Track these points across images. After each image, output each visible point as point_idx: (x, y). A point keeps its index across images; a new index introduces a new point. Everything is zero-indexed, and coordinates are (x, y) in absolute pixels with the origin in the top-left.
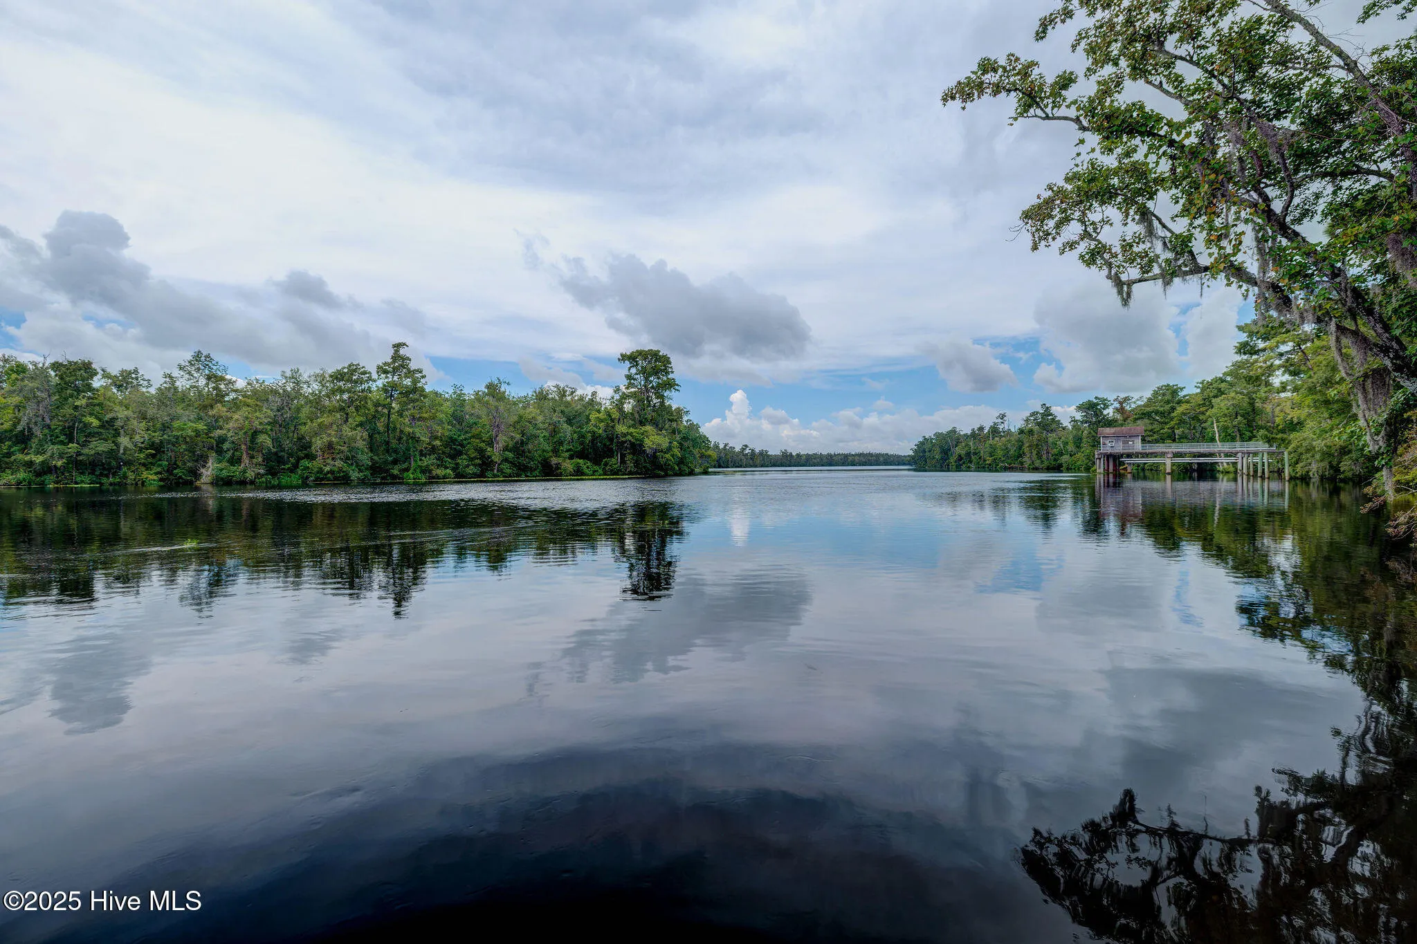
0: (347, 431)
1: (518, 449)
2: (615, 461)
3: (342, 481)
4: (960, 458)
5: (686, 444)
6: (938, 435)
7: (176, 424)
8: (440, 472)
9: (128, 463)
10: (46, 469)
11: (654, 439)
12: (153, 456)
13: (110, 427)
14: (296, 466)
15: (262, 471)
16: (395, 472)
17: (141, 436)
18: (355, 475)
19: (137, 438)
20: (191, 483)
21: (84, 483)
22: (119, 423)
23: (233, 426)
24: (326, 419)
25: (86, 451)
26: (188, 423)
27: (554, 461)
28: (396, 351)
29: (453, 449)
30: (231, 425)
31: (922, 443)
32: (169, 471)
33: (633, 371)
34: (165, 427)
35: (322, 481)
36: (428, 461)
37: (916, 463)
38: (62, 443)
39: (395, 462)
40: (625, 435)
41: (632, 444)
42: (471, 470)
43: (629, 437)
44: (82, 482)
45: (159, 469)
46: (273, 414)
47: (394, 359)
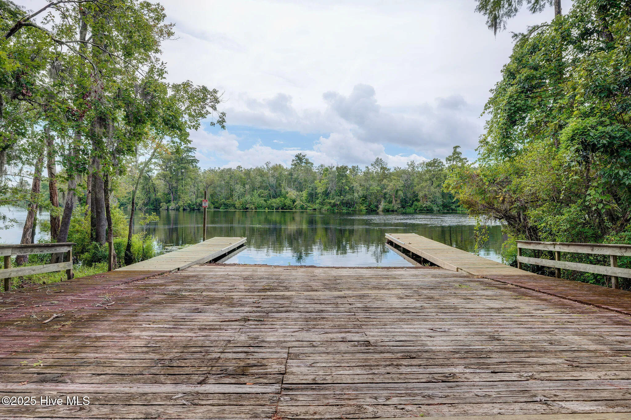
0: (433, 189)
3: (430, 211)
7: (371, 188)
9: (357, 203)
10: (335, 205)
12: (364, 200)
13: (352, 189)
14: (412, 204)
15: (400, 206)
16: (453, 207)
17: (361, 193)
18: (435, 208)
19: (359, 194)
20: (376, 211)
22: (354, 188)
23: (391, 186)
24: (424, 184)
25: (345, 198)
26: (375, 187)
28: (455, 151)
30: (389, 188)
32: (369, 206)
34: (367, 189)
35: (422, 211)
38: (339, 195)
45: (366, 205)
46: (403, 182)
47: (454, 154)
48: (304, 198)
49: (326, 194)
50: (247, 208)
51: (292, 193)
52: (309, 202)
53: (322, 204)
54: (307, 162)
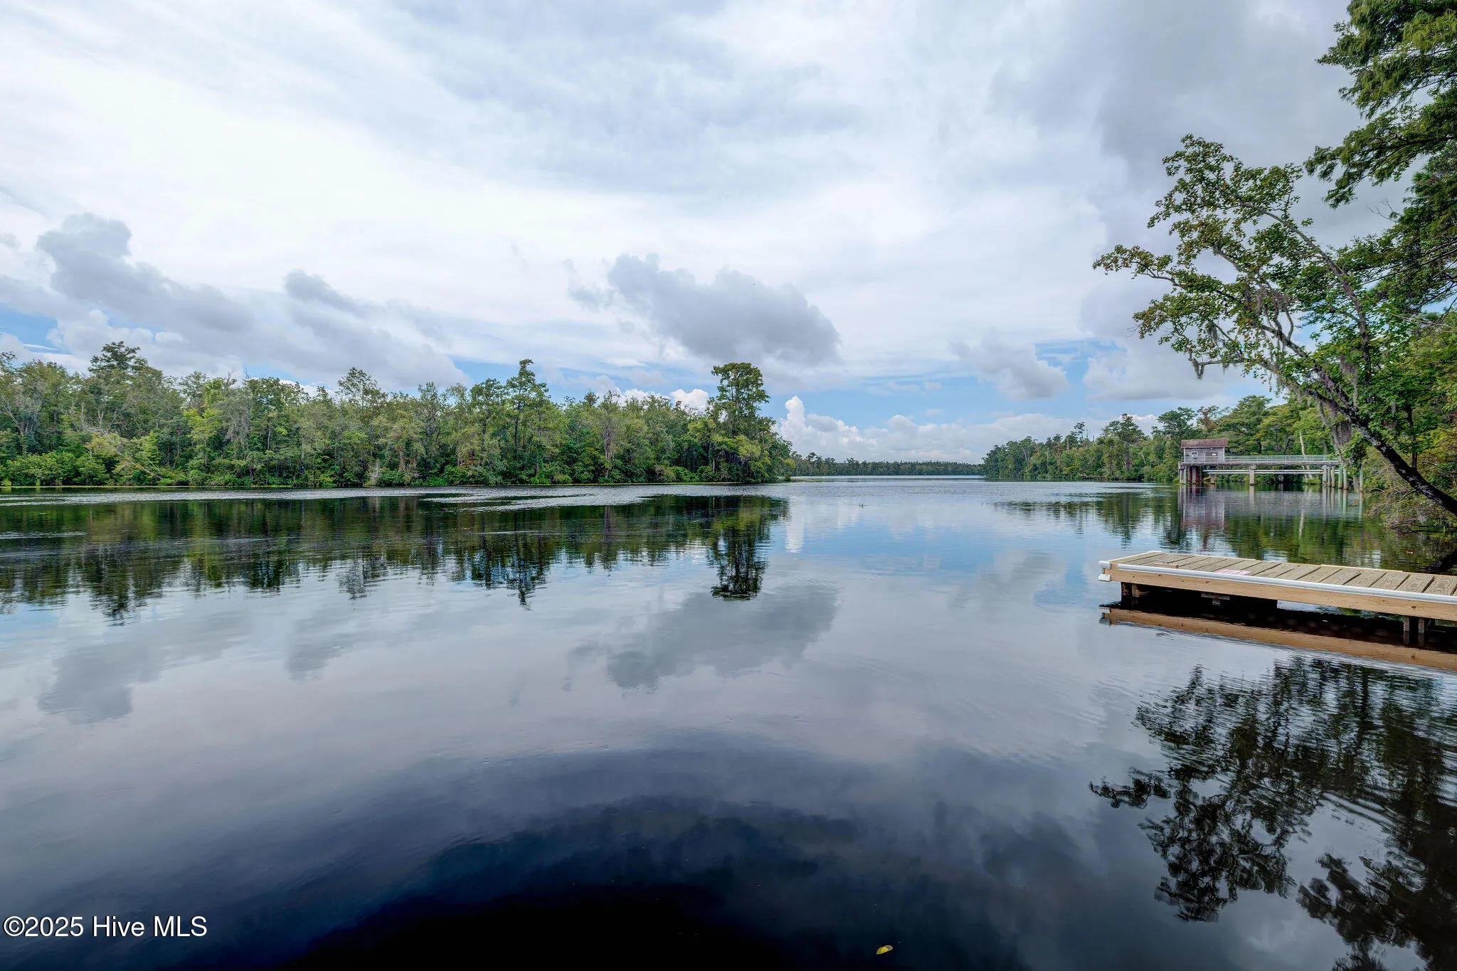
0: (487, 442)
1: (626, 457)
2: (710, 469)
3: (481, 482)
4: (1035, 468)
5: (774, 453)
7: (346, 433)
8: (560, 477)
11: (747, 448)
12: (329, 461)
13: (294, 435)
14: (442, 470)
15: (416, 475)
16: (524, 477)
17: (319, 443)
18: (492, 479)
19: (316, 445)
22: (302, 432)
23: (393, 433)
24: (470, 430)
25: (278, 456)
26: (355, 433)
27: (658, 468)
28: (523, 367)
29: (569, 457)
30: (391, 434)
32: (341, 475)
33: (726, 382)
34: (337, 436)
36: (550, 467)
37: (987, 473)
38: (258, 449)
39: (522, 468)
40: (720, 444)
41: (727, 452)
42: (586, 475)
43: (725, 447)
44: (274, 483)
45: (333, 473)
46: (422, 424)
47: (521, 375)
48: (144, 455)
49: (219, 443)
51: (106, 441)
52: (160, 464)
54: (141, 367)
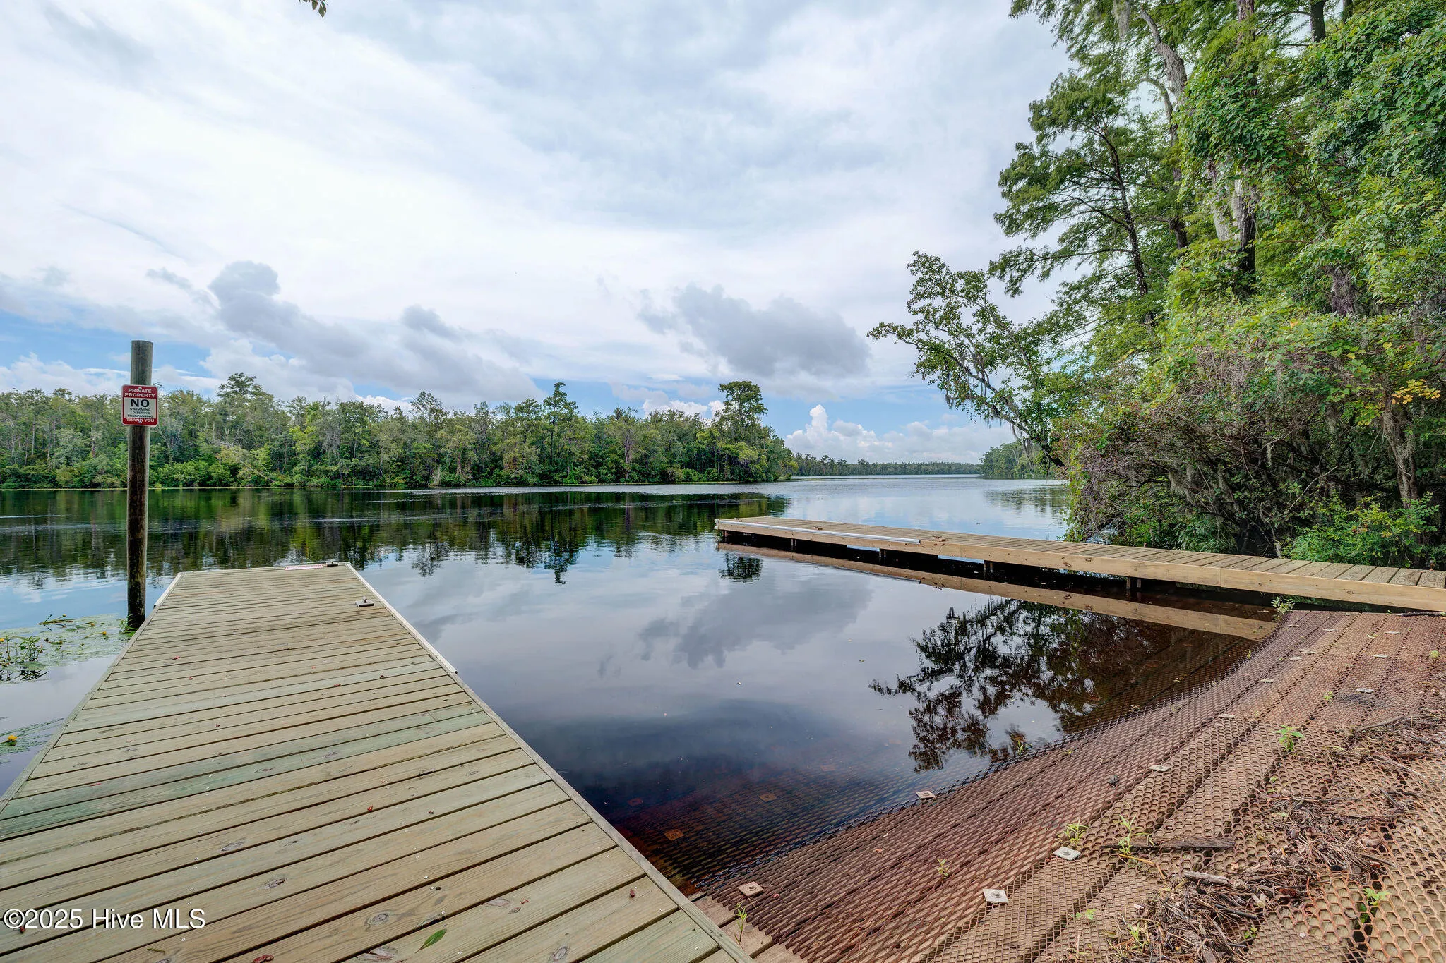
0: (526, 450)
1: (643, 461)
2: (715, 470)
3: (524, 483)
4: (1023, 468)
5: (772, 456)
6: (1004, 446)
7: (415, 445)
8: (587, 478)
9: (385, 472)
10: (338, 476)
11: (746, 453)
12: (401, 466)
13: (375, 446)
14: (491, 473)
15: (470, 477)
16: (558, 478)
17: (394, 452)
18: (531, 480)
19: (392, 454)
20: (426, 484)
21: (360, 485)
22: (380, 444)
23: (452, 443)
24: (512, 440)
25: (361, 463)
26: (423, 444)
27: (670, 470)
28: (557, 389)
29: (596, 461)
30: (450, 445)
31: (990, 454)
32: (411, 478)
33: (730, 398)
34: (406, 446)
35: (509, 483)
36: (578, 470)
37: (984, 472)
38: (347, 458)
39: (556, 471)
40: (724, 449)
41: (730, 457)
42: (609, 477)
43: (727, 451)
45: (405, 476)
46: (475, 436)
47: (555, 395)
48: (260, 463)
49: (316, 453)
50: (98, 485)
51: (231, 452)
52: (273, 470)
53: (309, 473)
54: (257, 392)
